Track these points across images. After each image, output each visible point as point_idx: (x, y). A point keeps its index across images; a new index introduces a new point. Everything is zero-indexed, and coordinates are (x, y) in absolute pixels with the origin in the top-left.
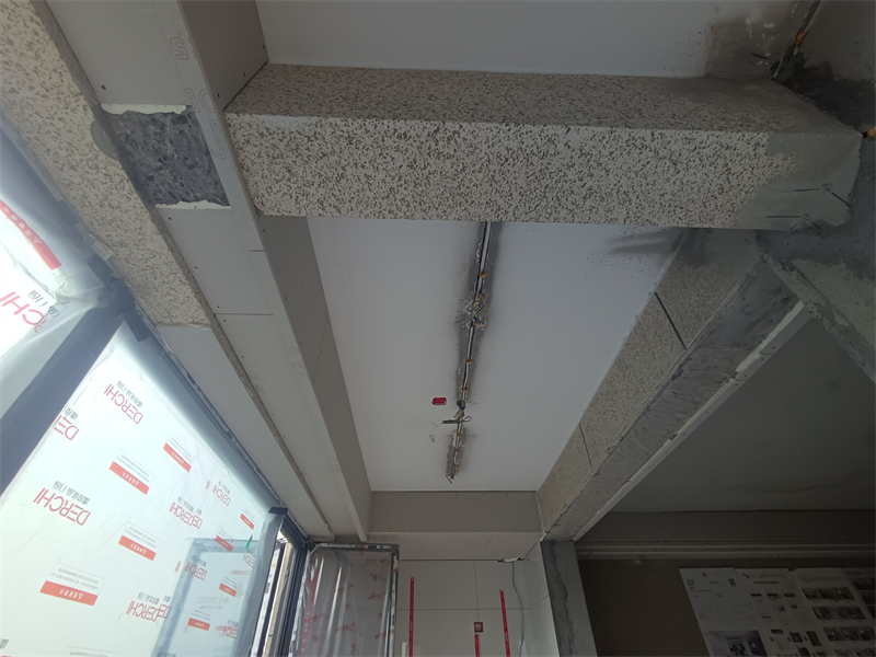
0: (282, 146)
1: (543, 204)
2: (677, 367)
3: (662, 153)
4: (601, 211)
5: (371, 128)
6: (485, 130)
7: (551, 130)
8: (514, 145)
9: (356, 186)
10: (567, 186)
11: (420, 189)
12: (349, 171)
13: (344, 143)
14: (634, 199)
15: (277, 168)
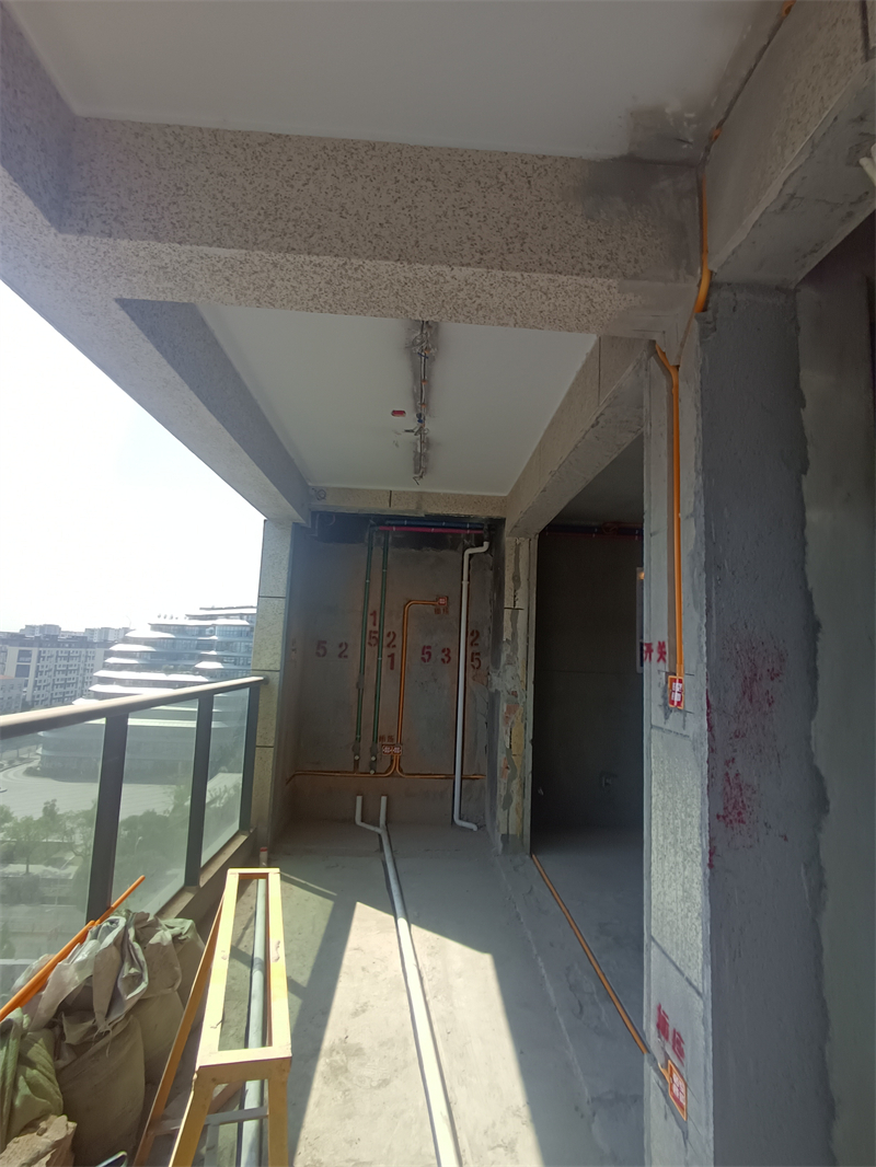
0: (220, 265)
1: (443, 310)
2: (595, 418)
3: (533, 287)
4: (493, 318)
5: (292, 260)
6: (384, 266)
7: (438, 268)
8: (411, 275)
9: (284, 292)
10: (460, 302)
11: (338, 297)
12: (278, 283)
13: (270, 267)
14: (518, 313)
15: (217, 278)
